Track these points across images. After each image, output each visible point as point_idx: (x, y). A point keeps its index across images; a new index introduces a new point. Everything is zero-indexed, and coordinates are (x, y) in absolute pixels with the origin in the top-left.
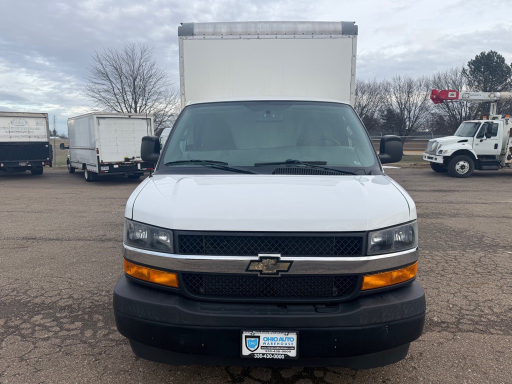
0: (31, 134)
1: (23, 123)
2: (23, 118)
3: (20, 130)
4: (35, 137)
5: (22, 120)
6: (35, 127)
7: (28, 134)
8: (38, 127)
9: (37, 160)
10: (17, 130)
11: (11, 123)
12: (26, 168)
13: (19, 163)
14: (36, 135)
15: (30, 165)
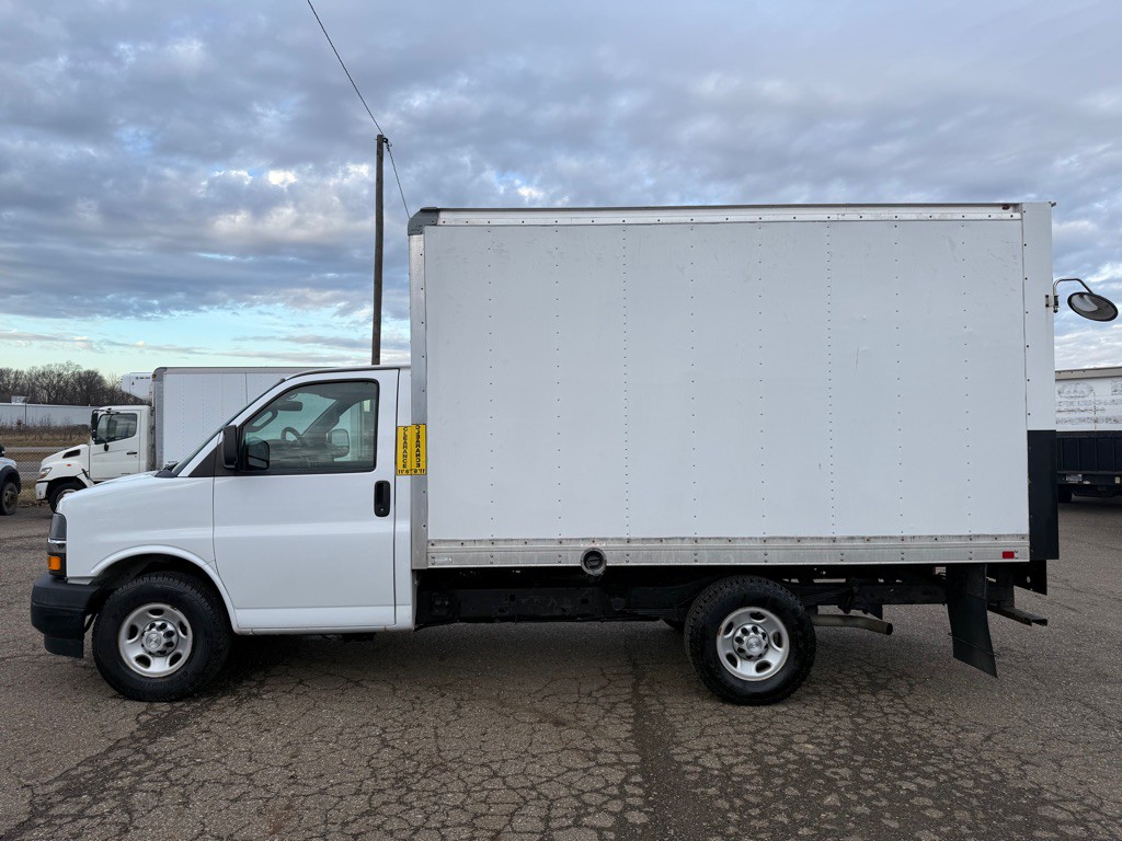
0: (1099, 414)
1: (1082, 392)
2: (1083, 381)
3: (1075, 408)
4: (1108, 420)
5: (1082, 387)
6: (1109, 399)
7: (1092, 415)
8: (1115, 397)
9: (1100, 472)
10: (1070, 408)
11: (1059, 393)
12: (1079, 488)
13: (1065, 475)
14: (1110, 416)
15: (1087, 483)
